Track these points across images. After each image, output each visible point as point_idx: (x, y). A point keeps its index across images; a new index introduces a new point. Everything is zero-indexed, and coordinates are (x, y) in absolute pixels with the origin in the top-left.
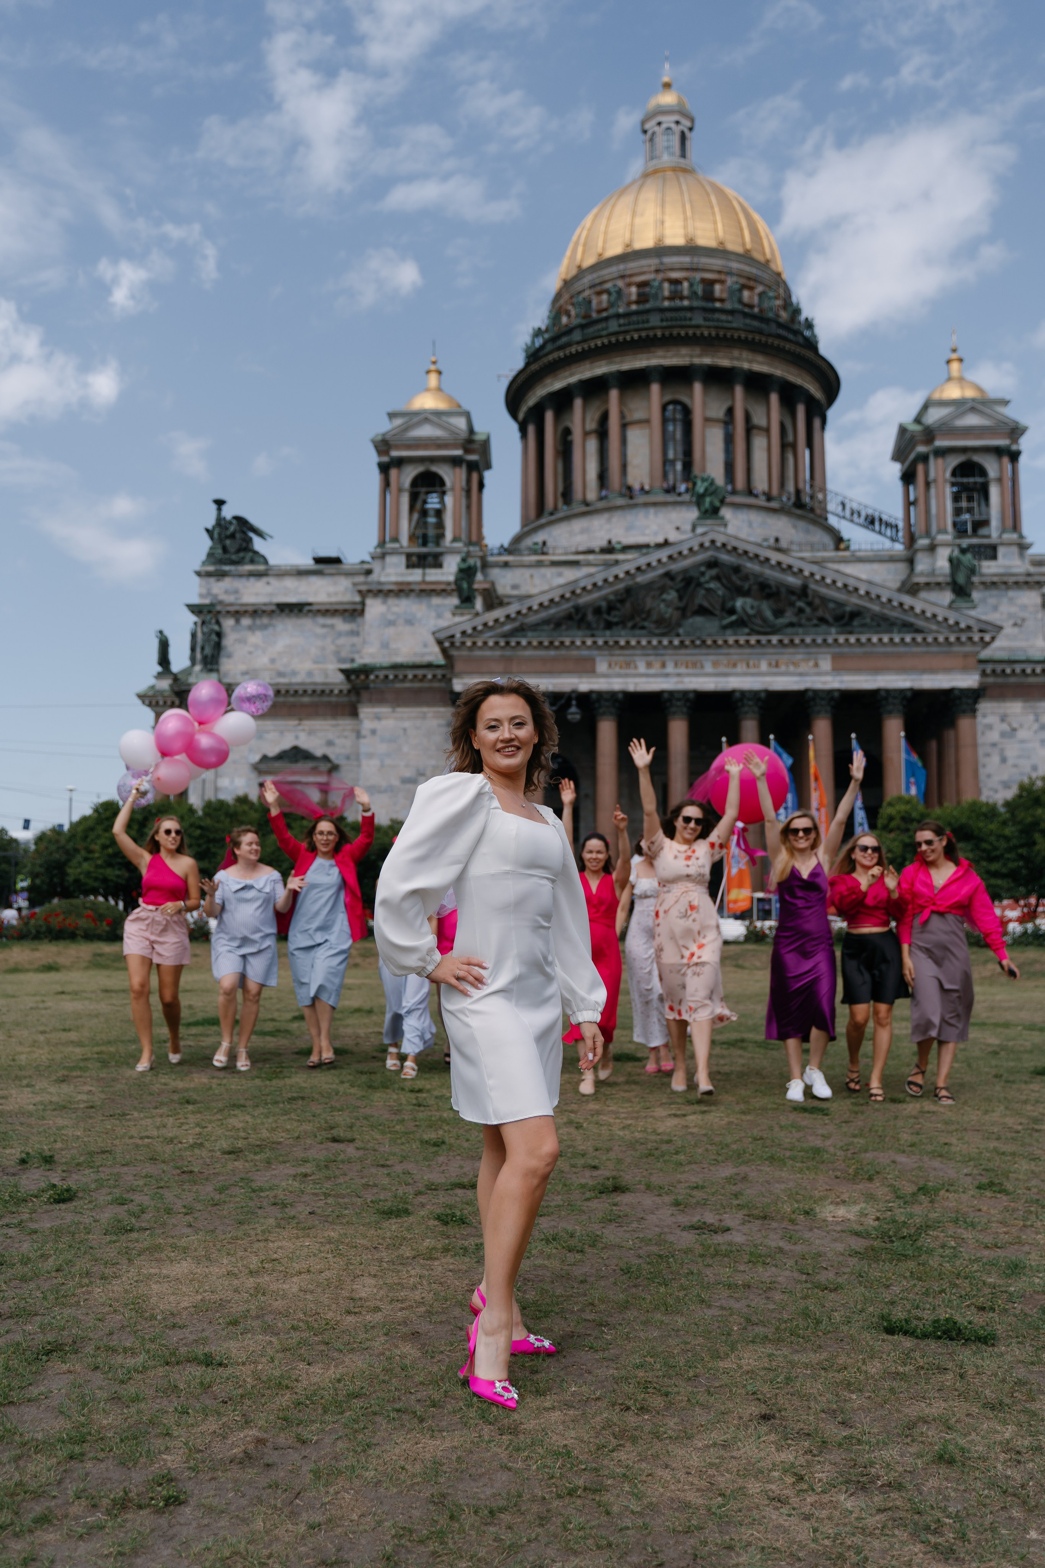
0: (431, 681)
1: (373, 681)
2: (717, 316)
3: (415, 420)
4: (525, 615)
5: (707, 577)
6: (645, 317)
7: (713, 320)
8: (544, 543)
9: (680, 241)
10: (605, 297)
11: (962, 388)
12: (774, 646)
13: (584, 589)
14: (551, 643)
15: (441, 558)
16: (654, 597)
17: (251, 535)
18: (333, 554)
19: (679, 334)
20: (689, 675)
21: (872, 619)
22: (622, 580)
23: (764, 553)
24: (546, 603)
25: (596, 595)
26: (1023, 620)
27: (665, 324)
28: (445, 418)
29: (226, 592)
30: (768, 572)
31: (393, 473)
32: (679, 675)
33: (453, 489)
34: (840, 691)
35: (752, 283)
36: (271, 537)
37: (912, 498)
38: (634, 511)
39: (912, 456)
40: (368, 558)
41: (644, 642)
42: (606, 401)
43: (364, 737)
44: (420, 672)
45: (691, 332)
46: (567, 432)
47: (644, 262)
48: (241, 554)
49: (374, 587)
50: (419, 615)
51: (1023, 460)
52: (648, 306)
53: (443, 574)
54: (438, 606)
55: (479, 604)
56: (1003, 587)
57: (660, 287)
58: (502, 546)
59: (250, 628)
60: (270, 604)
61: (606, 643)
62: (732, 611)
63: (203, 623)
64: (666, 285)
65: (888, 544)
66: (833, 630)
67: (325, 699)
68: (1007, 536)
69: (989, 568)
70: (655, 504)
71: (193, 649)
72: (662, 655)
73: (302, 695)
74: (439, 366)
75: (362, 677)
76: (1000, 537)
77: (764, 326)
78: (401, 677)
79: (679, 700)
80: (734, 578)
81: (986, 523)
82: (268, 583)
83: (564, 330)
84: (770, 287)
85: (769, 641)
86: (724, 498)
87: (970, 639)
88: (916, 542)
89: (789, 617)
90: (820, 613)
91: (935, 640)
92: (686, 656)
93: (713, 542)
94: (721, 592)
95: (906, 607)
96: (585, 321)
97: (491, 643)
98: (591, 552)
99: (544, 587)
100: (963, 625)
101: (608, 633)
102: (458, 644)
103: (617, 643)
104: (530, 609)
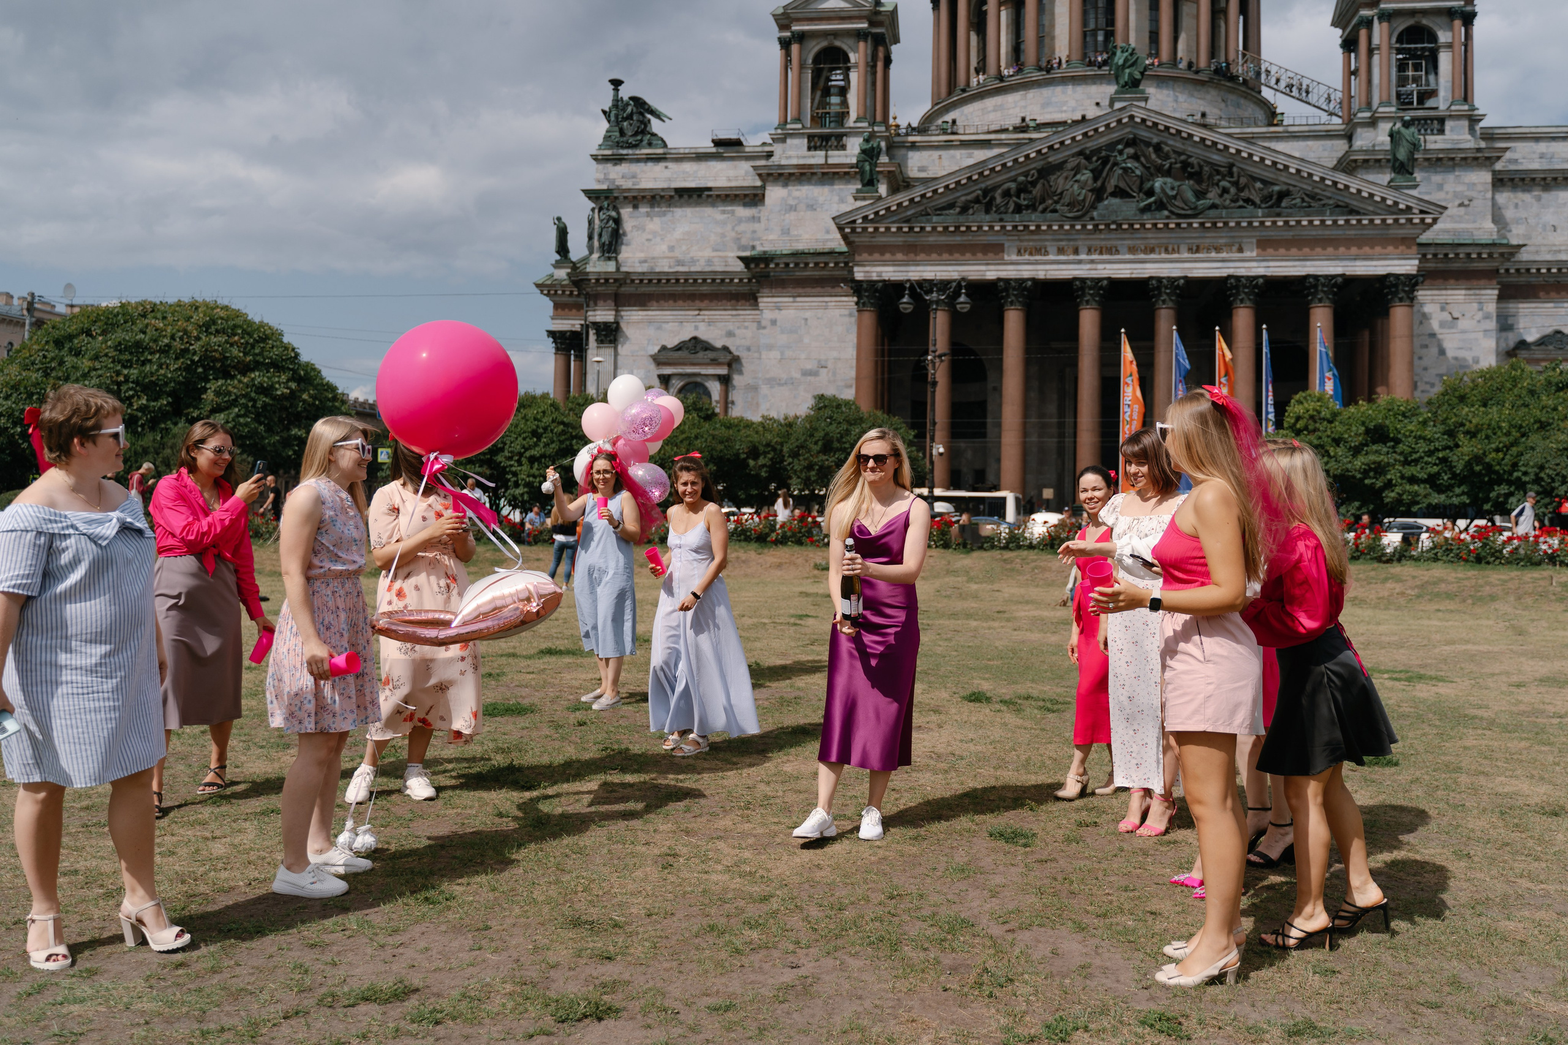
0: (833, 268)
1: (774, 269)
4: (929, 198)
8: (954, 122)
12: (1195, 230)
13: (992, 170)
14: (957, 228)
15: (843, 140)
16: (1066, 179)
17: (649, 116)
18: (733, 136)
20: (1102, 262)
21: (1303, 200)
22: (1033, 159)
23: (1187, 129)
24: (952, 186)
25: (1005, 176)
26: (1470, 200)
29: (624, 177)
30: (1190, 149)
31: (795, 48)
32: (1092, 262)
33: (856, 66)
34: (1265, 277)
37: (1353, 68)
38: (1049, 87)
39: (1354, 21)
40: (768, 140)
41: (1055, 227)
43: (764, 328)
44: (822, 260)
48: (639, 137)
49: (775, 171)
50: (821, 199)
51: (1478, 22)
53: (846, 156)
54: (840, 190)
56: (1451, 163)
58: (911, 126)
59: (648, 215)
60: (669, 189)
61: (1015, 227)
65: (1325, 117)
66: (1260, 212)
67: (724, 287)
68: (1460, 107)
69: (1435, 142)
70: (1073, 79)
72: (1075, 240)
73: (701, 284)
75: (762, 266)
76: (1448, 108)
78: (802, 265)
79: (1090, 288)
80: (1153, 156)
81: (1433, 93)
82: (666, 168)
85: (1190, 224)
86: (1145, 69)
87: (1410, 220)
88: (1355, 115)
89: (1213, 196)
90: (1245, 194)
91: (1371, 221)
92: (1097, 241)
93: (1132, 118)
95: (1340, 186)
97: (894, 228)
99: (950, 169)
100: (1401, 206)
101: (1017, 217)
102: (859, 229)
103: (1027, 227)
104: (935, 191)
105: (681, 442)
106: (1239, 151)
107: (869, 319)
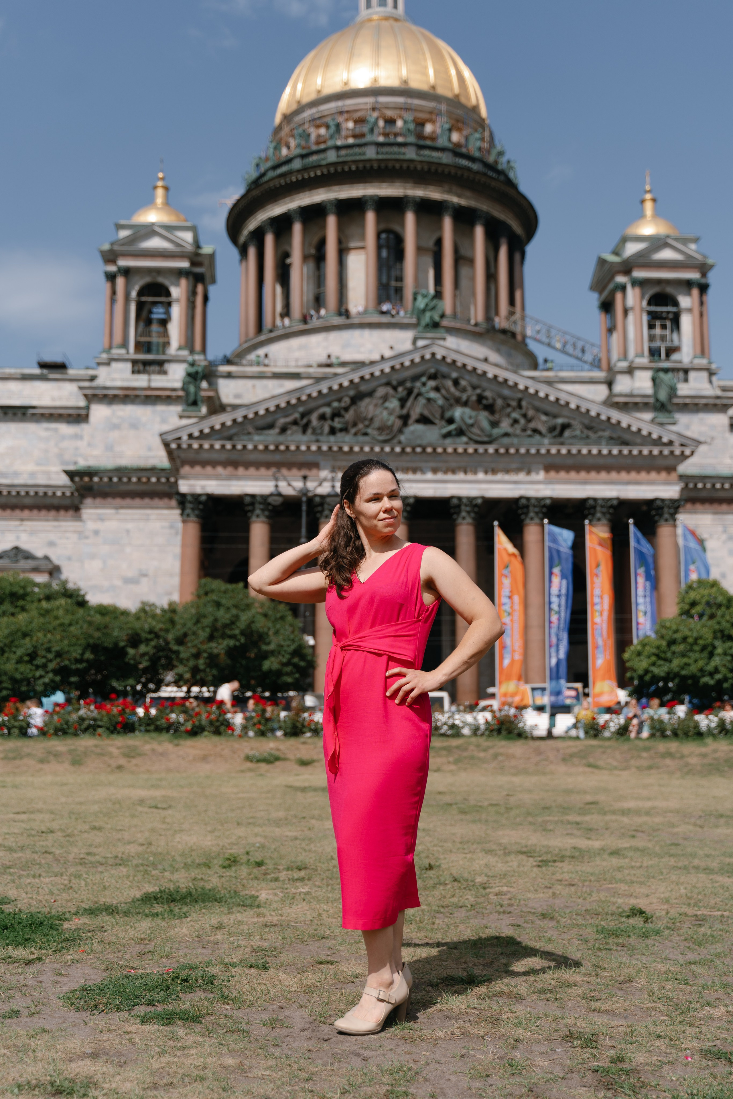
0: (155, 484)
1: (97, 483)
2: (428, 152)
3: (143, 232)
4: (251, 420)
6: (361, 150)
7: (424, 156)
8: (266, 356)
9: (393, 83)
10: (323, 130)
11: (655, 226)
12: (490, 456)
13: (309, 395)
15: (166, 365)
16: (376, 405)
18: (57, 359)
19: (394, 167)
20: (409, 481)
21: (582, 432)
22: (347, 388)
23: (481, 367)
24: (272, 409)
25: (321, 402)
26: (713, 438)
27: (380, 157)
28: (170, 231)
30: (485, 384)
31: (120, 281)
33: (177, 300)
34: (551, 498)
37: (609, 325)
38: (351, 331)
39: (611, 286)
42: (324, 226)
43: (87, 538)
44: (144, 476)
45: (405, 165)
46: (286, 255)
47: (360, 100)
49: (100, 392)
50: (146, 418)
51: (711, 292)
52: (364, 140)
53: (168, 381)
54: (163, 413)
55: (204, 410)
56: (695, 408)
57: (376, 123)
58: (225, 357)
61: (330, 448)
62: (451, 421)
64: (381, 123)
65: (586, 367)
66: (546, 441)
67: (48, 501)
68: (697, 362)
69: (684, 389)
70: (370, 324)
73: (24, 496)
74: (166, 183)
75: (87, 480)
76: (690, 362)
77: (470, 164)
78: (125, 480)
80: (452, 389)
81: (678, 349)
83: (283, 159)
84: (476, 130)
87: (672, 452)
88: (613, 365)
89: (505, 425)
90: (533, 425)
91: (640, 452)
92: (407, 462)
93: (433, 355)
94: (440, 402)
95: (613, 421)
96: (304, 152)
97: (217, 446)
98: (310, 366)
99: (267, 395)
100: (665, 440)
101: (332, 438)
102: (184, 446)
103: (340, 448)
104: (256, 413)
105: (54, 629)
107: (193, 529)
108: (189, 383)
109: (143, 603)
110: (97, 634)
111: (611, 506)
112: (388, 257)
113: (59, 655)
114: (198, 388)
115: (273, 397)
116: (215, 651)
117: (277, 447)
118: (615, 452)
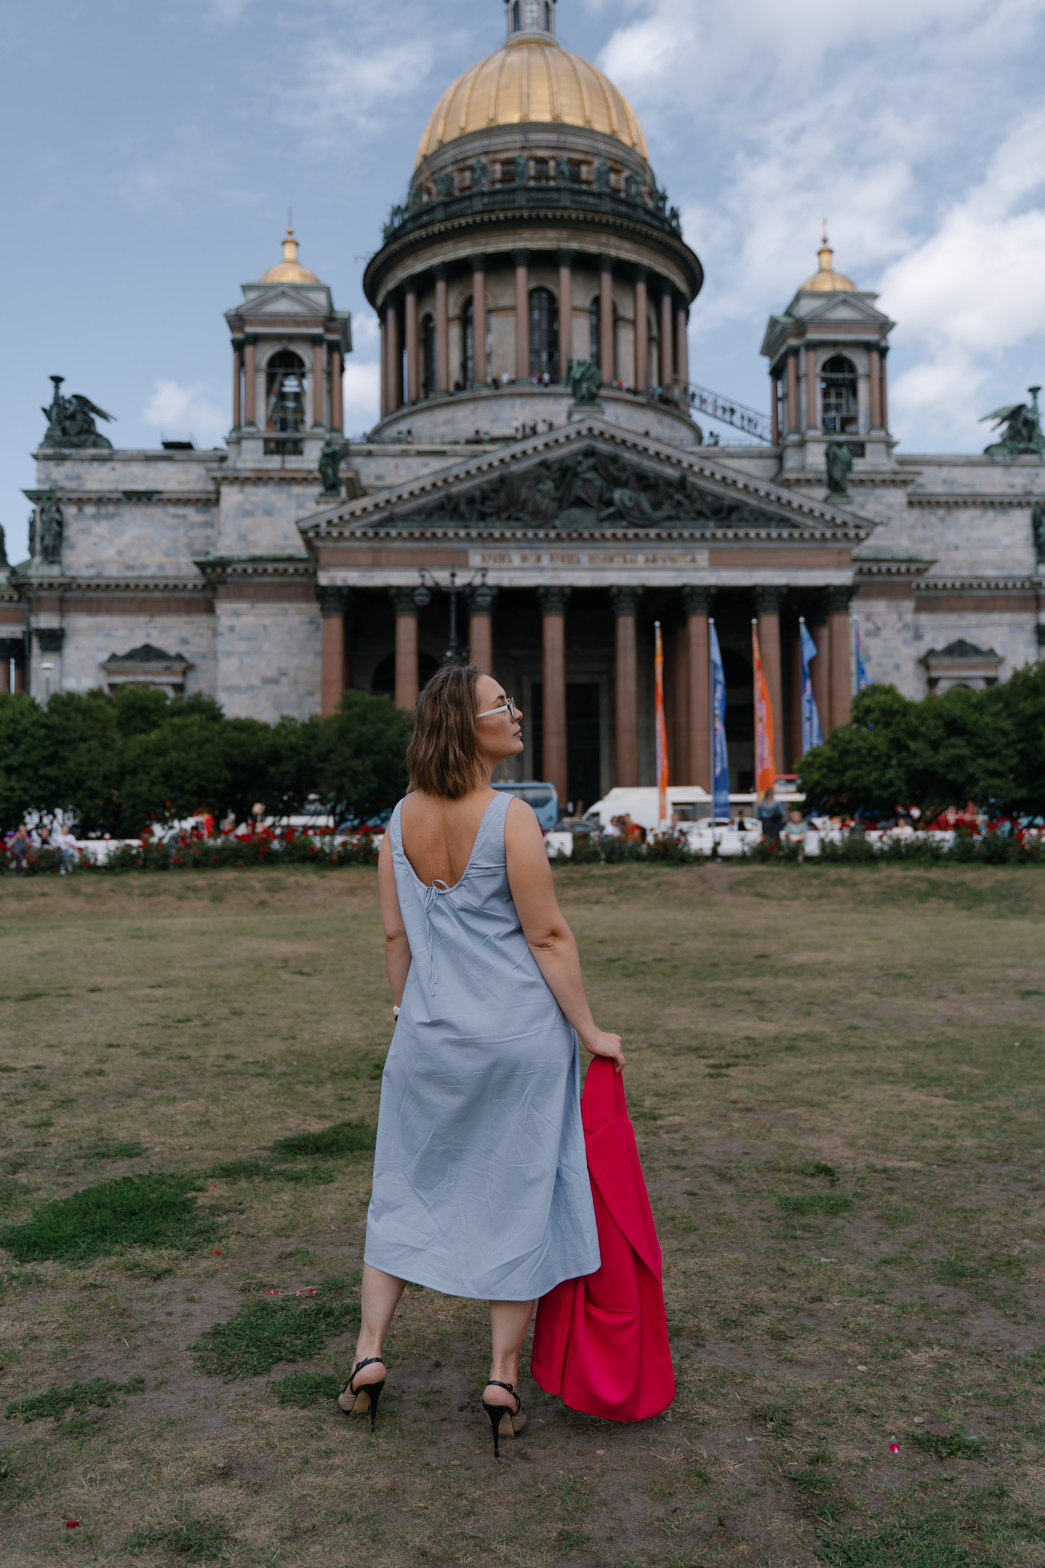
0: (292, 575)
1: (230, 575)
2: (584, 198)
3: (272, 293)
4: (395, 504)
5: (584, 466)
6: (511, 197)
7: (580, 202)
8: (409, 432)
9: (546, 118)
10: (468, 174)
11: (833, 280)
12: (651, 540)
13: (456, 477)
14: (420, 535)
15: (301, 445)
16: (529, 487)
17: (93, 416)
18: (184, 439)
19: (546, 216)
20: (565, 569)
21: (751, 514)
22: (496, 468)
23: (643, 442)
24: (417, 492)
25: (469, 484)
26: (889, 519)
27: (531, 204)
28: (304, 293)
29: (67, 478)
30: (644, 463)
31: (249, 350)
32: (554, 569)
33: (313, 370)
34: (716, 587)
35: (618, 167)
36: (115, 419)
37: (780, 394)
38: (500, 402)
39: (783, 350)
40: (222, 445)
41: (519, 534)
42: (470, 285)
43: (222, 634)
44: (281, 566)
45: (558, 214)
46: (429, 318)
47: (509, 138)
48: (83, 437)
49: (230, 474)
50: (279, 504)
51: (891, 357)
52: (513, 185)
53: (304, 461)
54: (299, 496)
55: (344, 494)
56: (871, 484)
57: (526, 165)
58: (363, 435)
59: (95, 517)
60: (116, 491)
61: (480, 535)
62: (610, 503)
63: (42, 511)
64: (532, 164)
65: (755, 441)
66: (711, 524)
67: (178, 595)
68: (877, 434)
69: (859, 465)
70: (521, 395)
71: (32, 539)
72: (537, 548)
73: (153, 590)
74: (295, 237)
75: (219, 570)
76: (868, 433)
77: (631, 212)
78: (260, 570)
79: (554, 595)
80: (612, 468)
81: (854, 420)
82: (113, 469)
83: (424, 208)
84: (636, 172)
85: (647, 535)
87: (846, 535)
88: (785, 439)
89: (667, 510)
90: (698, 506)
91: (812, 535)
92: (562, 550)
93: (590, 430)
94: (598, 483)
95: (784, 501)
96: (447, 199)
97: (358, 534)
98: (457, 443)
99: (411, 477)
100: (839, 521)
101: (482, 524)
102: (323, 534)
103: (491, 535)
104: (400, 497)
106: (691, 466)
107: (335, 625)
108: (327, 465)
109: (283, 718)
110: (235, 752)
111: (781, 595)
112: (540, 320)
113: (197, 773)
114: (336, 470)
115: (417, 479)
116: (360, 769)
117: (423, 534)
118: (785, 534)
